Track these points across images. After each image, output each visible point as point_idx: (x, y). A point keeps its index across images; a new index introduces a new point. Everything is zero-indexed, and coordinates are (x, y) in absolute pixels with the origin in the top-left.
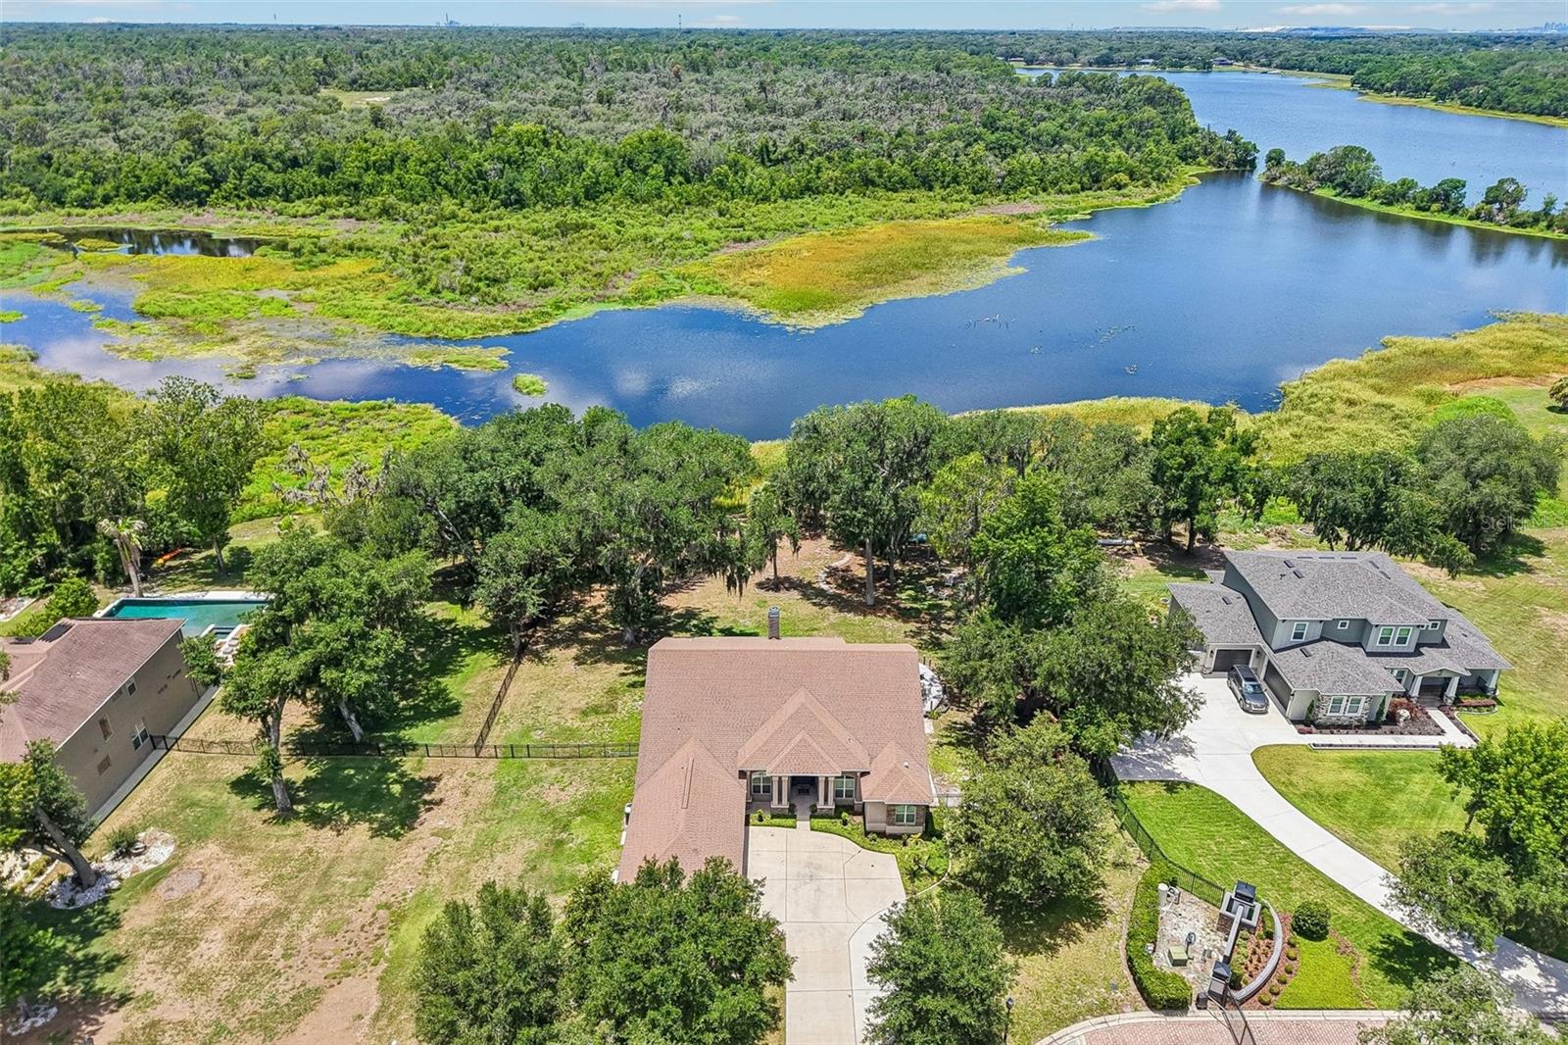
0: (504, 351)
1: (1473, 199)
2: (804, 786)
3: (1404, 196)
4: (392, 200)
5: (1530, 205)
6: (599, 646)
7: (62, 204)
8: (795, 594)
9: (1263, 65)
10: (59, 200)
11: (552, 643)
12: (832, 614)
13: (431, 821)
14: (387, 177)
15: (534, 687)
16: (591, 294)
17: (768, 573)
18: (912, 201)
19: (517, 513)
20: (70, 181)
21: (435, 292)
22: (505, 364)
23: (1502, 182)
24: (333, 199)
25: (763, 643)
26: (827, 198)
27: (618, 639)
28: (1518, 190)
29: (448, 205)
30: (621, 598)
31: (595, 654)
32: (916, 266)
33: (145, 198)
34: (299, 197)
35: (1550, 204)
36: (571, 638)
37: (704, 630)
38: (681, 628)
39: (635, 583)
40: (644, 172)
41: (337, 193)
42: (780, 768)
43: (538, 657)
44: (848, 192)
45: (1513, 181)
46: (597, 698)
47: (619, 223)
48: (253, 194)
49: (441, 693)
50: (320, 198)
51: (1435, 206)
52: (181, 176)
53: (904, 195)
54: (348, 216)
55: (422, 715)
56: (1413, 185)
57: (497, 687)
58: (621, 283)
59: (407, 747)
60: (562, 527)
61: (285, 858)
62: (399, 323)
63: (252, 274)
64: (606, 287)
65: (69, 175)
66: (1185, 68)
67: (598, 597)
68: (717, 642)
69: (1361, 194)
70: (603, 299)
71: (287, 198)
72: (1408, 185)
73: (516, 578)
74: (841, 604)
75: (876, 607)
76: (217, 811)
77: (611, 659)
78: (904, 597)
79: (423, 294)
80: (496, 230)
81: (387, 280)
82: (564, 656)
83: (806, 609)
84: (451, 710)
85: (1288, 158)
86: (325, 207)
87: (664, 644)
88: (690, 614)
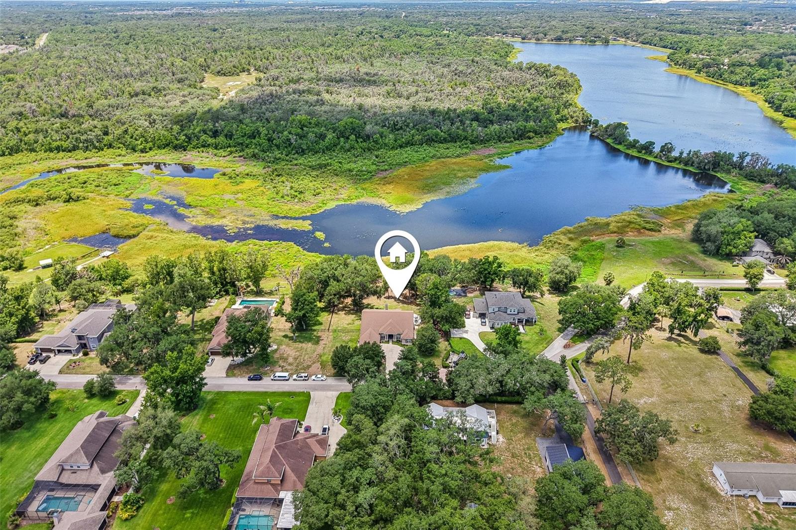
0: (309, 222)
1: (657, 149)
2: (391, 337)
3: (634, 146)
4: (256, 151)
5: (675, 154)
6: (349, 311)
7: (135, 151)
8: (393, 300)
9: (634, 41)
10: (134, 150)
11: (339, 311)
12: (401, 305)
13: (321, 343)
14: (253, 141)
15: (336, 319)
16: (333, 197)
17: (386, 295)
18: (448, 148)
19: (333, 283)
20: (137, 142)
21: (282, 197)
22: (310, 227)
23: (666, 144)
24: (233, 149)
25: (384, 310)
26: (416, 148)
27: (353, 310)
28: (672, 147)
29: (277, 154)
30: (354, 301)
31: (349, 313)
32: (443, 183)
33: (164, 148)
34: (221, 148)
35: (681, 153)
36: (343, 309)
37: (372, 308)
38: (367, 308)
39: (357, 297)
40: (348, 138)
41: (235, 147)
42: (386, 333)
43: (336, 313)
44: (424, 145)
45: (671, 144)
46: (350, 321)
47: (340, 163)
48: (204, 146)
49: (318, 320)
50: (229, 149)
51: (643, 152)
52: (177, 140)
53: (445, 146)
54: (240, 157)
55: (315, 324)
56: (638, 142)
57: (329, 319)
58: (343, 192)
59: (314, 330)
60: (342, 286)
61: (297, 348)
62: (275, 210)
63: (217, 187)
64: (338, 194)
65: (136, 140)
66: (597, 43)
67: (349, 301)
68: (374, 310)
69: (620, 143)
70: (338, 199)
71: (216, 148)
72: (636, 141)
73: (333, 296)
74: (403, 302)
75: (411, 303)
76: (282, 341)
77: (352, 314)
78: (418, 301)
79: (278, 197)
80: (296, 165)
81: (265, 190)
82: (342, 313)
83: (395, 303)
84: (321, 324)
85: (600, 123)
86: (231, 153)
87: (364, 310)
88: (369, 305)
